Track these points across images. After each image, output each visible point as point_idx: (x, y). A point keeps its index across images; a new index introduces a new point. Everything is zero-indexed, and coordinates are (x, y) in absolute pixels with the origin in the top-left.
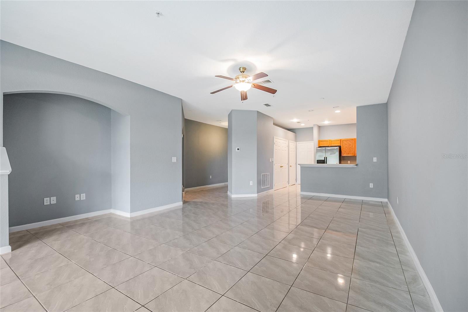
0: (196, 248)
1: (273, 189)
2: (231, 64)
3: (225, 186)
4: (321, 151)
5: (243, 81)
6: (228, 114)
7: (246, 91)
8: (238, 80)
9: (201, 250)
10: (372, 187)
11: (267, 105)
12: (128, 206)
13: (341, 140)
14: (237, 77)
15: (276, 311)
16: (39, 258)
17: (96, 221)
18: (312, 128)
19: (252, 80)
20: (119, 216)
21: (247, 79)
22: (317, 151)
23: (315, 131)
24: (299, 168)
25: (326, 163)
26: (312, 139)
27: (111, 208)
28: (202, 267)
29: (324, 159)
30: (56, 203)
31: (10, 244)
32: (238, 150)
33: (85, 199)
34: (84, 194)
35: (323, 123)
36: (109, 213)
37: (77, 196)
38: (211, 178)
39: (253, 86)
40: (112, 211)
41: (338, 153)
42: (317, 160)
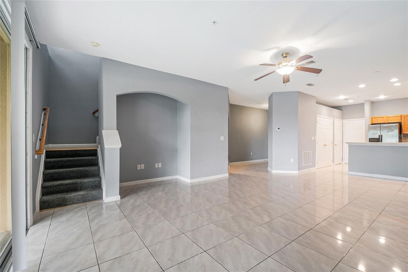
0: (242, 213)
1: (315, 167)
2: (274, 51)
3: (265, 162)
4: (375, 128)
5: (286, 66)
6: (269, 97)
7: (289, 75)
8: (281, 65)
9: (248, 215)
11: (309, 85)
12: (189, 174)
13: (401, 116)
14: (280, 62)
15: (331, 271)
16: (136, 205)
17: (168, 183)
18: (363, 104)
19: (294, 64)
20: (183, 181)
21: (290, 62)
22: (370, 129)
23: (367, 108)
24: (346, 147)
25: (381, 141)
26: (363, 116)
27: (177, 175)
28: (249, 230)
29: (378, 138)
30: (144, 168)
31: (120, 194)
32: (279, 130)
33: (161, 167)
34: (161, 163)
35: (378, 98)
36: (176, 178)
37: (156, 164)
38: (252, 154)
39: (296, 68)
40: (178, 177)
41: (398, 130)
42: (369, 138)
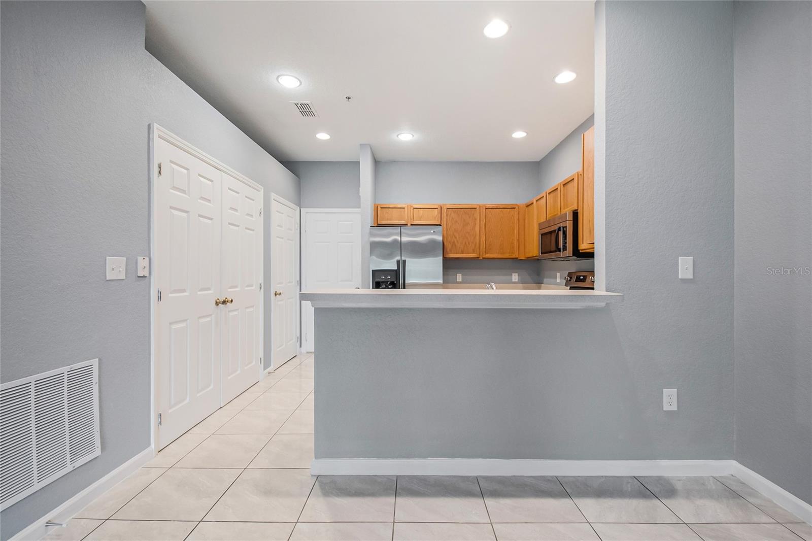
10: (674, 408)
13: (441, 208)
29: (396, 268)
42: (373, 271)
